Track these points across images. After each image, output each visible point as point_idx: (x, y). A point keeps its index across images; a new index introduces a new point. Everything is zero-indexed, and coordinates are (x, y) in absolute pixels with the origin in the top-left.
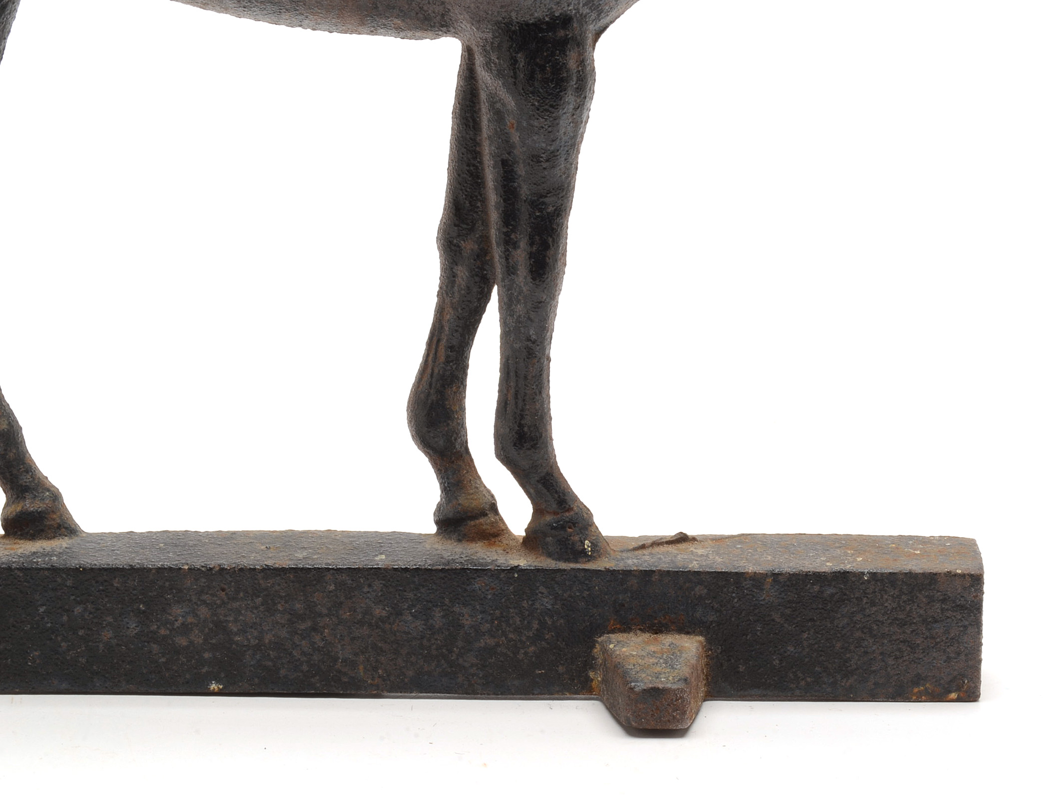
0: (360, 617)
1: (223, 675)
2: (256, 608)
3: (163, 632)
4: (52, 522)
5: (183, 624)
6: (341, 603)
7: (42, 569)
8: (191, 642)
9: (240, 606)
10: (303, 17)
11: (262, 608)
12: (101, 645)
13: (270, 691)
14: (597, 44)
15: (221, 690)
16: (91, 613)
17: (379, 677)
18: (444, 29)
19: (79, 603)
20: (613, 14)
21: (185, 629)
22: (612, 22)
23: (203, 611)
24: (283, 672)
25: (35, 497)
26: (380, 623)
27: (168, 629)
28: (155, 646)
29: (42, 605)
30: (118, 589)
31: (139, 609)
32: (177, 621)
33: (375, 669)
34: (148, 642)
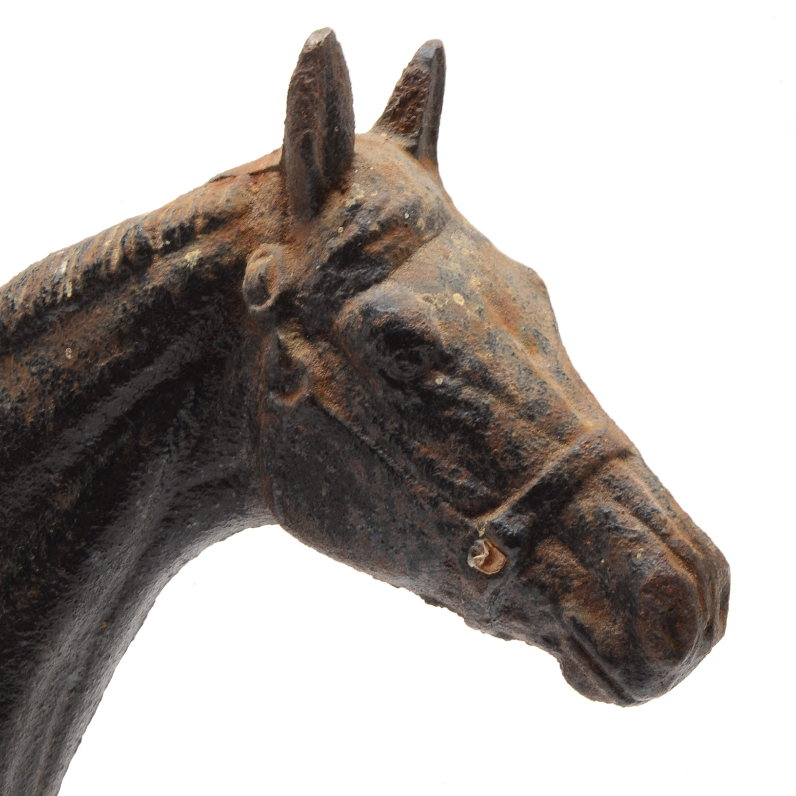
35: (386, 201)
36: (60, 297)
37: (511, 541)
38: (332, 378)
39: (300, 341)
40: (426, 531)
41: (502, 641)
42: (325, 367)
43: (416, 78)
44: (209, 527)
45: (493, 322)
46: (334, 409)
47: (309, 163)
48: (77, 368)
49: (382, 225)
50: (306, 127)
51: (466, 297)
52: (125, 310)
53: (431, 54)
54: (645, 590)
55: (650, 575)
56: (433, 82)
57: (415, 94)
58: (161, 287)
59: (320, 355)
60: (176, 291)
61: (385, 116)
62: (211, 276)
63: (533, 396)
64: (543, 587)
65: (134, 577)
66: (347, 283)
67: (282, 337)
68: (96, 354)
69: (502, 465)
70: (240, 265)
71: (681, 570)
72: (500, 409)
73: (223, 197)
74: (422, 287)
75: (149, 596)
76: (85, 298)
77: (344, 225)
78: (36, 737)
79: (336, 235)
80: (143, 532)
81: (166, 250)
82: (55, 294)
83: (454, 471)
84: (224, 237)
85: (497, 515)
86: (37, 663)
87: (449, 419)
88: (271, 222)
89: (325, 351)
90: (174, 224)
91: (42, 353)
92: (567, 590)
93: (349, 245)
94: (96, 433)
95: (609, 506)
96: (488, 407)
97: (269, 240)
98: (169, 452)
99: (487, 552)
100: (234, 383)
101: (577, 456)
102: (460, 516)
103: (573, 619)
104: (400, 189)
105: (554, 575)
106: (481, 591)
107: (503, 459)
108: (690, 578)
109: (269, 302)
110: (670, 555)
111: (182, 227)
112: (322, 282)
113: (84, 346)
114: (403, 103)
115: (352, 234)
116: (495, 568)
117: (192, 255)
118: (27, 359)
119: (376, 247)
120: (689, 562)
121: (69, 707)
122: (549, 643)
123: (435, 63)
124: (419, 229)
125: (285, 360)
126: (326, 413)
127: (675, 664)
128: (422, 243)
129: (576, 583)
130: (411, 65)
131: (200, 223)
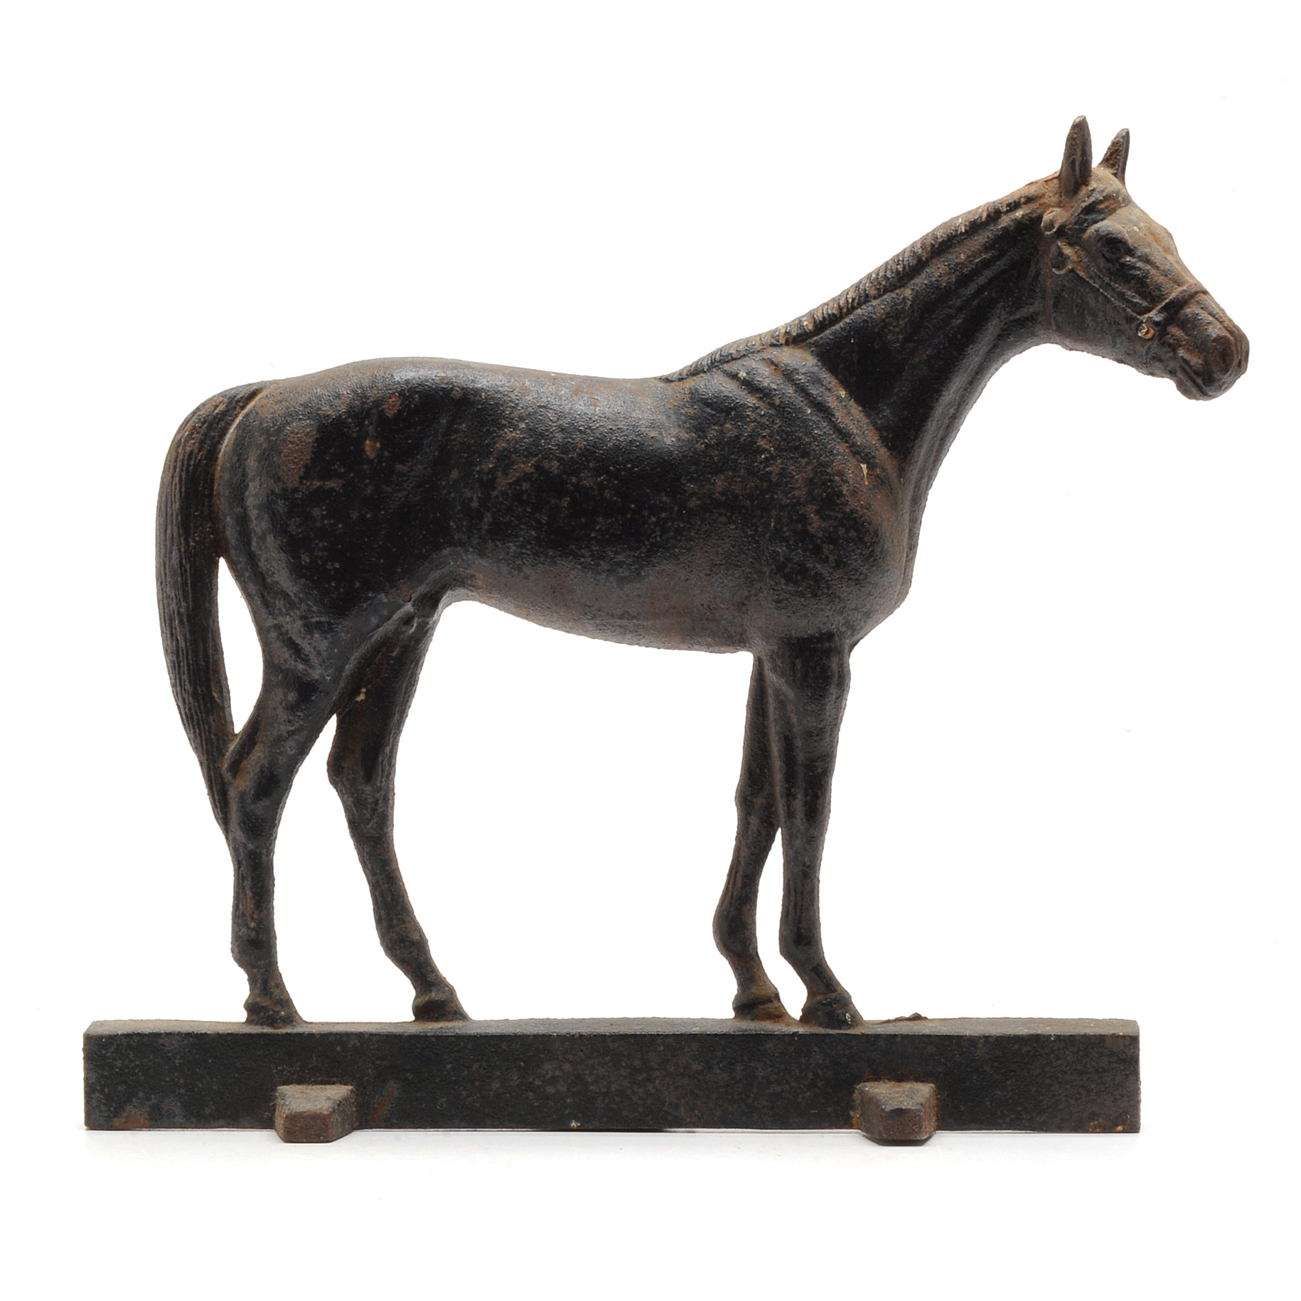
0: (682, 1070)
1: (580, 1115)
2: (606, 1064)
3: (537, 1082)
4: (451, 1009)
5: (552, 1077)
6: (668, 1060)
7: (451, 1036)
8: (558, 1091)
9: (595, 1062)
10: (641, 637)
11: (610, 1064)
12: (491, 1093)
13: (615, 1128)
14: (852, 654)
15: (580, 1126)
16: (485, 1069)
17: (696, 1116)
18: (742, 645)
19: (477, 1061)
20: (863, 632)
21: (554, 1080)
22: (862, 638)
23: (567, 1067)
24: (625, 1113)
25: (439, 990)
26: (696, 1075)
27: (541, 1081)
28: (531, 1094)
29: (448, 1063)
30: (505, 1051)
31: (520, 1066)
32: (547, 1074)
33: (693, 1110)
34: (526, 1091)
35: (1106, 188)
36: (959, 232)
37: (1157, 324)
38: (1081, 261)
39: (1067, 247)
40: (1120, 323)
41: (1150, 377)
42: (1078, 257)
43: (1117, 143)
44: (1018, 341)
45: (1150, 239)
46: (1081, 274)
47: (1074, 170)
48: (966, 262)
49: (1104, 197)
50: (1073, 155)
51: (1139, 228)
52: (988, 237)
53: (1124, 134)
54: (1213, 341)
55: (1214, 335)
56: (1125, 146)
57: (1116, 150)
58: (1005, 227)
59: (1076, 252)
60: (1012, 228)
61: (1102, 161)
62: (1027, 222)
63: (1167, 267)
64: (1170, 345)
65: (983, 363)
66: (1089, 221)
67: (1059, 244)
68: (974, 256)
69: (1153, 294)
70: (1040, 217)
71: (1228, 335)
72: (1153, 272)
73: (1033, 191)
74: (1120, 223)
75: (983, 383)
76: (970, 233)
77: (1088, 197)
78: (934, 437)
79: (1084, 201)
80: (989, 340)
81: (1007, 212)
82: (957, 231)
83: (1133, 296)
84: (1032, 206)
85: (1151, 314)
86: (940, 396)
87: (1132, 274)
88: (1055, 199)
89: (1078, 250)
90: (1010, 201)
91: (950, 257)
92: (1180, 346)
93: (1090, 205)
94: (972, 292)
95: (1198, 311)
96: (1148, 270)
97: (1053, 207)
98: (1004, 302)
99: (1146, 329)
100: (1034, 272)
101: (1185, 291)
102: (1135, 315)
103: (1182, 357)
104: (1111, 185)
105: (1174, 340)
106: (1143, 346)
107: (1154, 291)
108: (1232, 338)
109: (1055, 230)
110: (1223, 329)
111: (1015, 202)
112: (1078, 221)
113: (970, 253)
114: (1112, 154)
115: (1091, 201)
116: (1149, 336)
117: (1019, 214)
118: (942, 259)
119: (1102, 206)
120: (1231, 333)
121: (948, 427)
122: (1171, 374)
123: (1126, 138)
124: (1119, 201)
125: (1061, 254)
126: (1078, 275)
127: (1224, 374)
128: (1120, 207)
129: (1184, 343)
130: (1115, 138)
131: (1022, 200)
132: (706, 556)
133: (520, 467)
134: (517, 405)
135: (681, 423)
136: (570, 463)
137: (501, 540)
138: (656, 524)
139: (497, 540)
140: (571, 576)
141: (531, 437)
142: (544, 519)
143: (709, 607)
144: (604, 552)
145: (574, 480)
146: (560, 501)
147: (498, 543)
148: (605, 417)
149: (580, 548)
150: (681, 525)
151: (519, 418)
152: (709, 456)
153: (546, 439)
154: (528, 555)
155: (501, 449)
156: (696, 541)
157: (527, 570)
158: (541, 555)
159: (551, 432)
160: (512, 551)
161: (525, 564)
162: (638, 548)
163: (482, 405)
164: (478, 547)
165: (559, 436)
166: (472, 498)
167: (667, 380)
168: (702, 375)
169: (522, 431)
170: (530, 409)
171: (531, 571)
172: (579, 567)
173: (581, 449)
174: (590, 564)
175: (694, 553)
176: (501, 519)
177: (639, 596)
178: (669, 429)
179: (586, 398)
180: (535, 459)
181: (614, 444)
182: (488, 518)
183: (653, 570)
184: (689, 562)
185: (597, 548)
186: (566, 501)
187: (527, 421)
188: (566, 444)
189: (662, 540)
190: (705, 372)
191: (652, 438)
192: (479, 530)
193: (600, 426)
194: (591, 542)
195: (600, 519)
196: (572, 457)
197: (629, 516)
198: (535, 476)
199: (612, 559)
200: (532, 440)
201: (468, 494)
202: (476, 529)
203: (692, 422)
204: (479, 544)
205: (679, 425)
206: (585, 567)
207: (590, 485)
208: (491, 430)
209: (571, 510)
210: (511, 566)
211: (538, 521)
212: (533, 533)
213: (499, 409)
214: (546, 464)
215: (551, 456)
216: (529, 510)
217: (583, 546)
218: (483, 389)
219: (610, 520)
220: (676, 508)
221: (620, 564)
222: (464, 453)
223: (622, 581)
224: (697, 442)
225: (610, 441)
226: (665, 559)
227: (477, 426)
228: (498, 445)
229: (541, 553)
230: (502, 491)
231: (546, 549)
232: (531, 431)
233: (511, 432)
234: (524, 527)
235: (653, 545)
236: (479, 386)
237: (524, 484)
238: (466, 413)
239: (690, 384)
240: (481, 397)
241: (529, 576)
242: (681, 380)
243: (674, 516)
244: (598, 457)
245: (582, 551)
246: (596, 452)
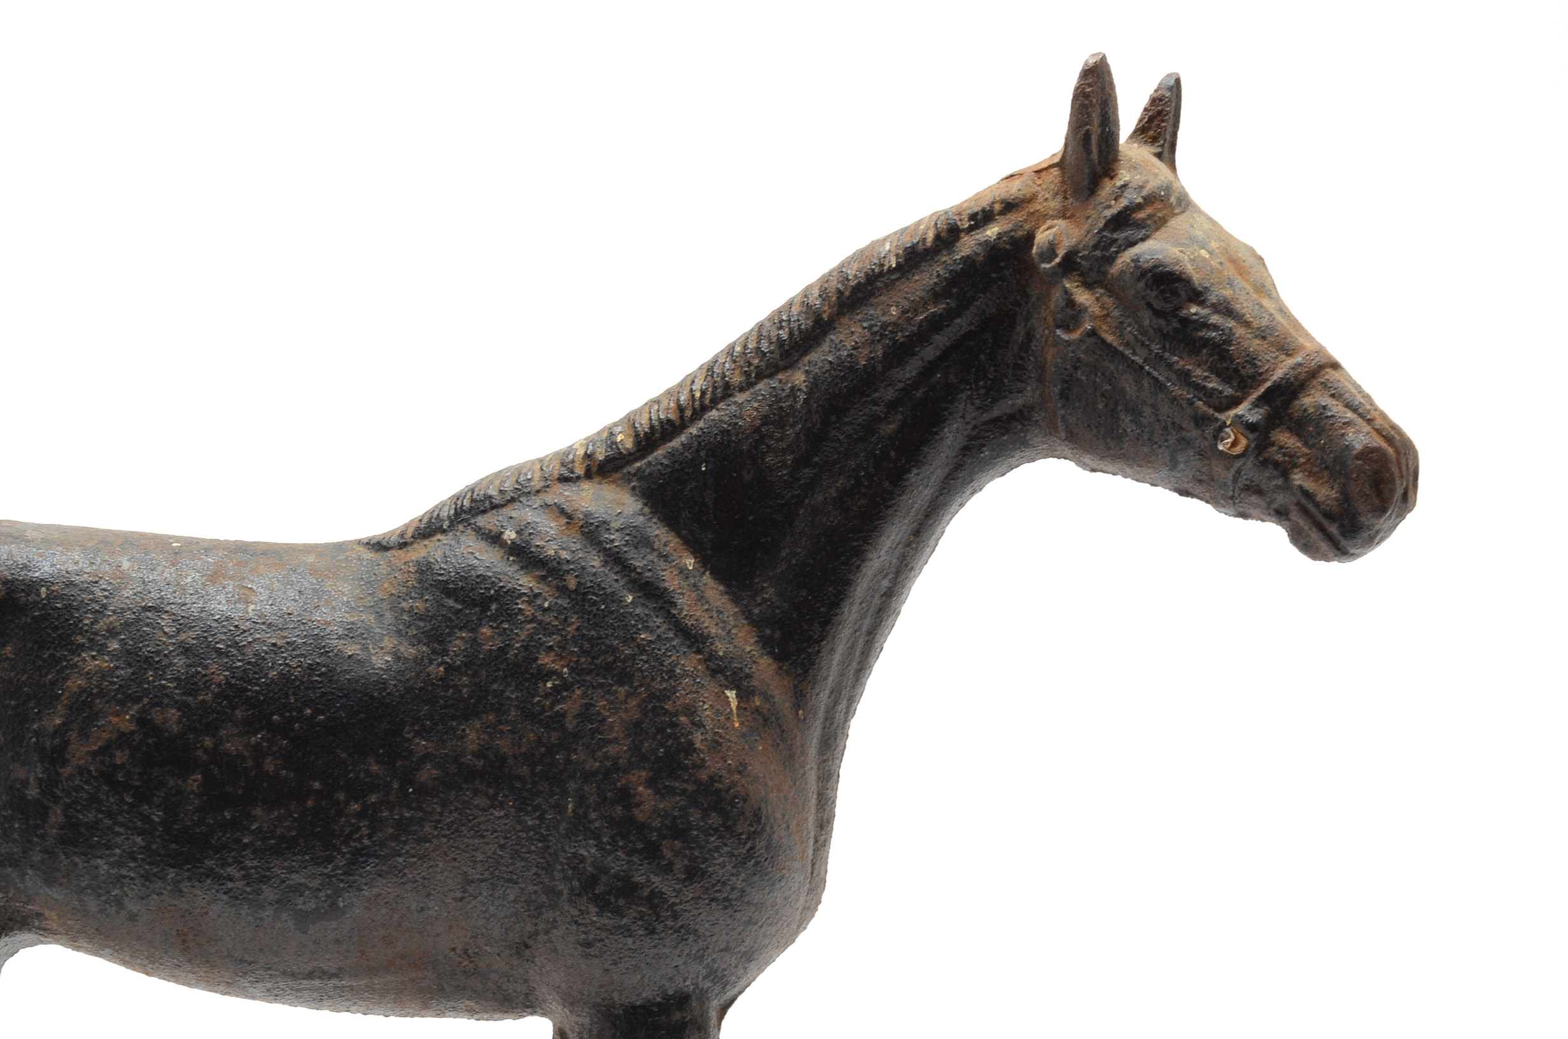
35: (1147, 182)
36: (886, 268)
37: (1252, 427)
38: (1107, 315)
39: (1081, 290)
40: (1183, 426)
41: (1240, 520)
42: (1102, 307)
43: (1161, 100)
44: (998, 456)
45: (1230, 271)
46: (1110, 338)
47: (1088, 152)
48: (900, 321)
49: (1144, 198)
50: (1087, 124)
51: (1210, 253)
52: (938, 276)
53: (1172, 82)
54: (1357, 457)
55: (1359, 447)
56: (1173, 104)
57: (1160, 113)
58: (968, 256)
59: (1097, 299)
60: (981, 258)
61: (1135, 132)
62: (1008, 247)
63: (1265, 322)
64: (1276, 465)
65: (937, 497)
66: (1120, 242)
67: (1068, 286)
68: (916, 310)
69: (1243, 372)
70: (1030, 237)
71: (1384, 445)
72: (1240, 331)
73: (1015, 189)
74: (1177, 243)
76: (906, 268)
77: (1116, 199)
78: (856, 631)
79: (1109, 207)
80: (947, 457)
81: (971, 229)
82: (882, 265)
83: (1206, 377)
84: (1015, 217)
85: (1241, 410)
86: (863, 561)
87: (1202, 338)
88: (1055, 204)
89: (1101, 295)
90: (976, 209)
91: (872, 312)
92: (1295, 466)
93: (1120, 213)
94: (913, 374)
95: (1325, 400)
96: (1231, 329)
97: (1053, 217)
98: (971, 389)
99: (1233, 437)
100: (1022, 333)
101: (1300, 365)
102: (1211, 411)
103: (1300, 487)
104: (1156, 175)
105: (1284, 455)
106: (1228, 469)
107: (1244, 367)
108: (1390, 450)
109: (1058, 260)
110: (1374, 434)
111: (983, 211)
112: (1099, 242)
113: (906, 304)
114: (1151, 120)
115: (1122, 205)
116: (1238, 450)
117: (992, 232)
118: (859, 317)
119: (1141, 215)
120: (1389, 440)
121: (880, 610)
122: (1280, 515)
123: (1175, 90)
124: (1172, 204)
125: (1071, 303)
126: (1104, 341)
127: (1380, 516)
128: (1174, 215)
129: (1302, 460)
130: (1156, 91)
131: (997, 207)
132: (454, 867)
133: (110, 722)
134: (105, 607)
135: (401, 627)
136: (200, 712)
137: (84, 854)
138: (360, 815)
139: (76, 853)
140: (211, 913)
141: (130, 665)
142: (157, 816)
143: (466, 951)
144: (269, 869)
145: (208, 742)
146: (184, 781)
147: (77, 860)
148: (264, 623)
149: (224, 864)
150: (407, 815)
151: (108, 631)
152: (452, 687)
153: (157, 668)
154: (132, 879)
155: (76, 689)
156: (435, 841)
157: (133, 906)
158: (155, 879)
159: (165, 655)
160: (103, 872)
161: (127, 895)
162: (329, 860)
163: (40, 610)
164: (43, 867)
165: (179, 662)
166: (27, 779)
167: (379, 546)
168: (439, 536)
169: (114, 656)
170: (128, 615)
171: (139, 908)
172: (225, 897)
173: (219, 685)
174: (245, 892)
175: (432, 863)
176: (81, 817)
177: (337, 942)
178: (381, 640)
179: (230, 588)
180: (136, 707)
181: (280, 674)
182: (57, 815)
183: (359, 896)
184: (424, 878)
185: (255, 863)
186: (195, 781)
187: (123, 637)
188: (193, 676)
189: (373, 842)
190: (444, 532)
191: (350, 656)
192: (42, 837)
193: (255, 640)
194: (244, 853)
195: (258, 812)
196: (203, 701)
197: (310, 803)
198: (137, 738)
199: (284, 882)
200: (130, 671)
201: (19, 772)
202: (37, 836)
203: (422, 624)
204: (42, 862)
205: (399, 631)
206: (235, 898)
207: (237, 749)
208: (58, 655)
209: (205, 798)
210: (103, 898)
211: (146, 819)
212: (139, 840)
213: (72, 616)
214: (156, 716)
215: (166, 701)
216: (129, 799)
217: (230, 860)
218: (42, 580)
219: (276, 813)
220: (395, 786)
221: (298, 889)
222: (11, 698)
223: (303, 919)
224: (431, 661)
225: (272, 668)
226: (380, 875)
227: (32, 649)
228: (69, 683)
229: (154, 875)
230: (79, 767)
231: (163, 869)
232: (130, 655)
233: (93, 657)
234: (121, 830)
235: (357, 853)
236: (37, 574)
237: (118, 754)
238: (13, 626)
239: (420, 552)
240: (39, 595)
241: (136, 915)
242: (403, 545)
243: (392, 798)
244: (251, 698)
245: (229, 870)
246: (247, 690)
